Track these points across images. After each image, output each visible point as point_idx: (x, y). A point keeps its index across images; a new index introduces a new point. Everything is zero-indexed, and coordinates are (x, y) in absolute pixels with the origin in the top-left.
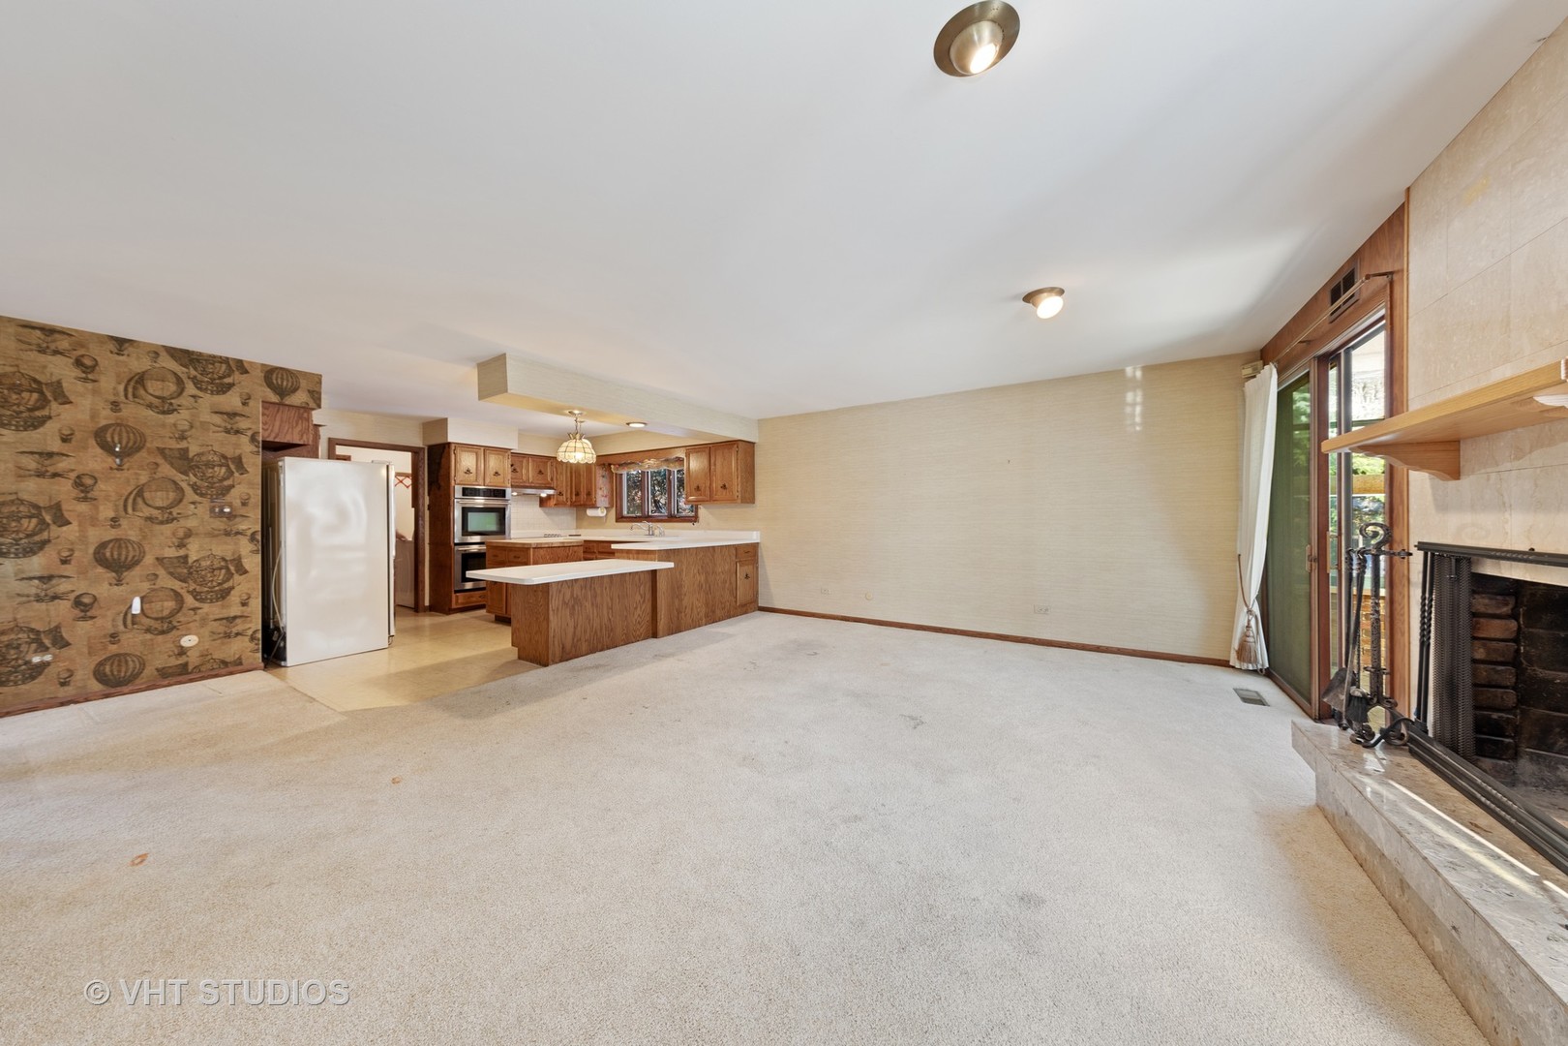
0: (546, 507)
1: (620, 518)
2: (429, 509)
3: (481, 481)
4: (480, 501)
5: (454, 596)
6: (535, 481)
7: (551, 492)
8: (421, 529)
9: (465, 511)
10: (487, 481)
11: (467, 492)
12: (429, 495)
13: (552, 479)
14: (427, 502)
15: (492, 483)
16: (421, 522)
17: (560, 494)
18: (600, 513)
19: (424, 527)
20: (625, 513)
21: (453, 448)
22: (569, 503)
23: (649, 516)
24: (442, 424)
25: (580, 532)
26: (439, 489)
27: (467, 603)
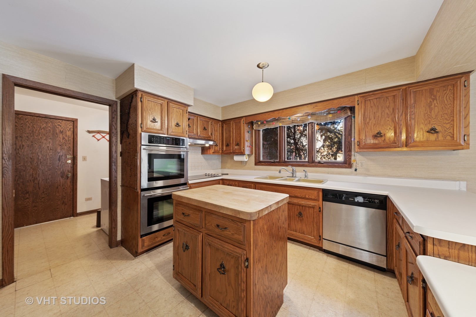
0: (207, 154)
1: (258, 163)
2: (121, 156)
3: (165, 131)
4: (163, 149)
5: (140, 240)
6: (202, 135)
7: (211, 143)
8: (114, 173)
9: (151, 157)
10: (170, 132)
11: (152, 140)
12: (121, 143)
13: (212, 134)
14: (119, 149)
15: (174, 132)
16: (114, 167)
17: (216, 145)
18: (245, 158)
19: (116, 172)
20: (261, 159)
21: (140, 96)
22: (221, 152)
23: (285, 162)
24: (130, 70)
25: (226, 171)
26: (128, 137)
27: (152, 244)
